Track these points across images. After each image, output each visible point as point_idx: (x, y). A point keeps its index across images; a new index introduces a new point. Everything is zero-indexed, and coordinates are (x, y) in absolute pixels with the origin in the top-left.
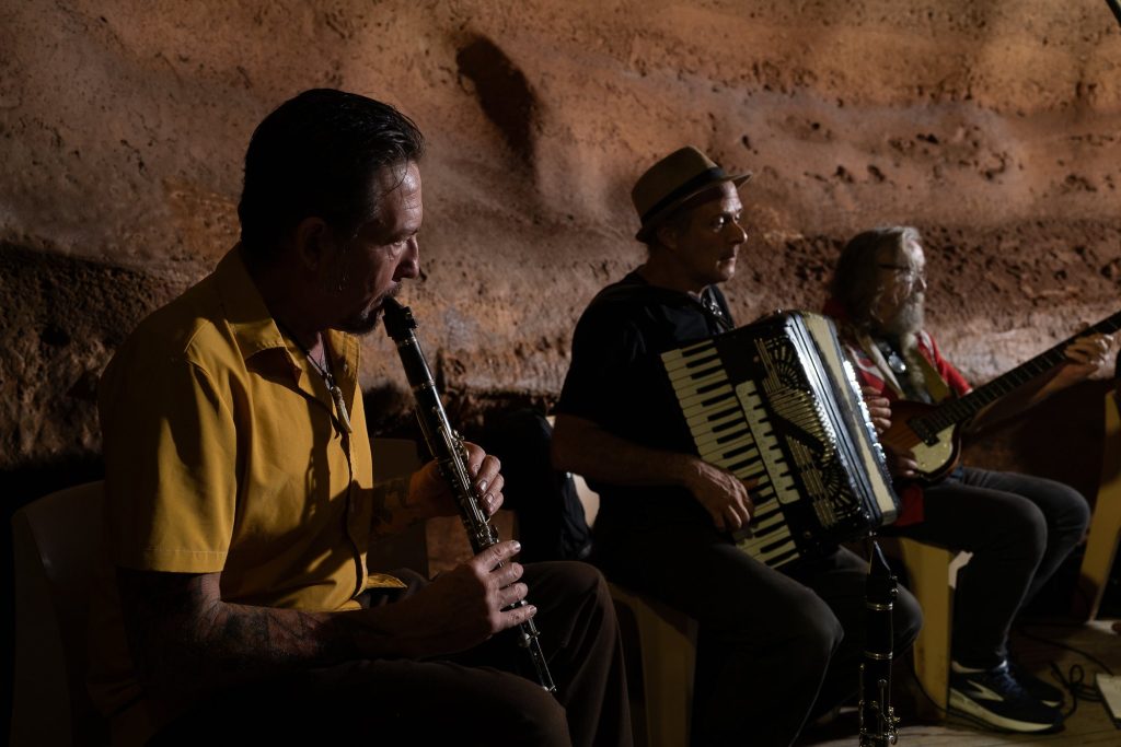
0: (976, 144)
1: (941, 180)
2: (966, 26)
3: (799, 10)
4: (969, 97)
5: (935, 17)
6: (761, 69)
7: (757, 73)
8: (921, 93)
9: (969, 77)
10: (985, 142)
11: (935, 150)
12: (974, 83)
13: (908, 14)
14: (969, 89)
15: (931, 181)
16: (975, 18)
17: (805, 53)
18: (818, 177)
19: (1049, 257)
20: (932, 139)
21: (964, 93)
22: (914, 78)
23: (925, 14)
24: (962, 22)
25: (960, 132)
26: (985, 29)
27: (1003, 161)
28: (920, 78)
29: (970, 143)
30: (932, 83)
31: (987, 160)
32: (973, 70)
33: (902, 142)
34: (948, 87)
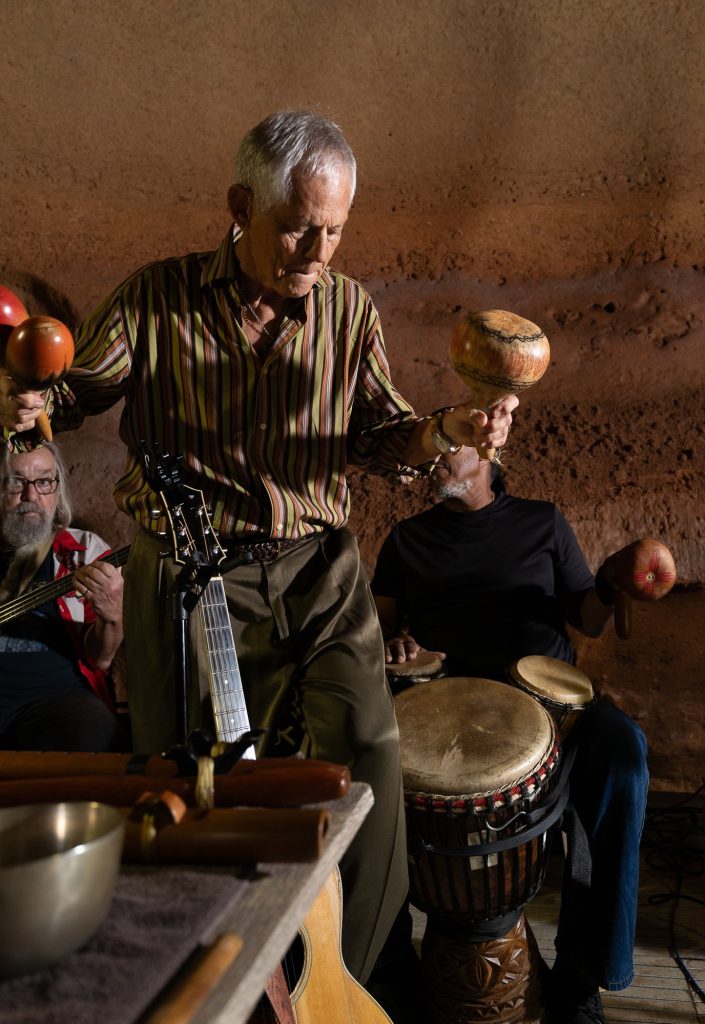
0: (658, 309)
1: (597, 352)
2: (646, 185)
3: (446, 196)
4: (663, 258)
5: (609, 181)
6: (405, 260)
7: (400, 264)
8: (610, 260)
9: (661, 236)
10: (668, 306)
11: (605, 319)
12: (667, 241)
13: (578, 182)
14: (662, 250)
15: (585, 354)
16: (654, 176)
17: (453, 237)
18: (431, 363)
19: (694, 433)
20: (610, 308)
21: (658, 255)
22: (601, 244)
23: (599, 179)
24: (642, 181)
25: (644, 298)
26: (667, 185)
27: (688, 323)
28: (607, 244)
29: (653, 309)
30: (622, 248)
31: (668, 323)
32: (662, 229)
33: (569, 315)
34: (637, 250)
